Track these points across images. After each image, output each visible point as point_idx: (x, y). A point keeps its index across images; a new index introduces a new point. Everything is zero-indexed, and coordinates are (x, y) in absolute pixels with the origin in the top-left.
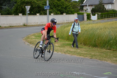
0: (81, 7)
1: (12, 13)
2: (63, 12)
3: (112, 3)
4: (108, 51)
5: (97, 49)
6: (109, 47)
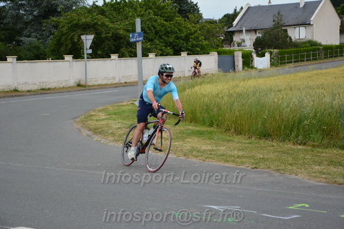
0: (226, 35)
1: (46, 55)
2: (181, 48)
3: (306, 24)
4: (300, 147)
5: (270, 143)
6: (300, 138)
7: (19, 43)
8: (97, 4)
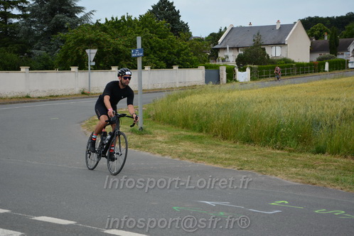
0: (212, 51)
1: (54, 66)
2: (173, 62)
3: (281, 44)
4: (278, 152)
5: (253, 147)
6: (278, 143)
7: (30, 54)
8: (100, 22)
